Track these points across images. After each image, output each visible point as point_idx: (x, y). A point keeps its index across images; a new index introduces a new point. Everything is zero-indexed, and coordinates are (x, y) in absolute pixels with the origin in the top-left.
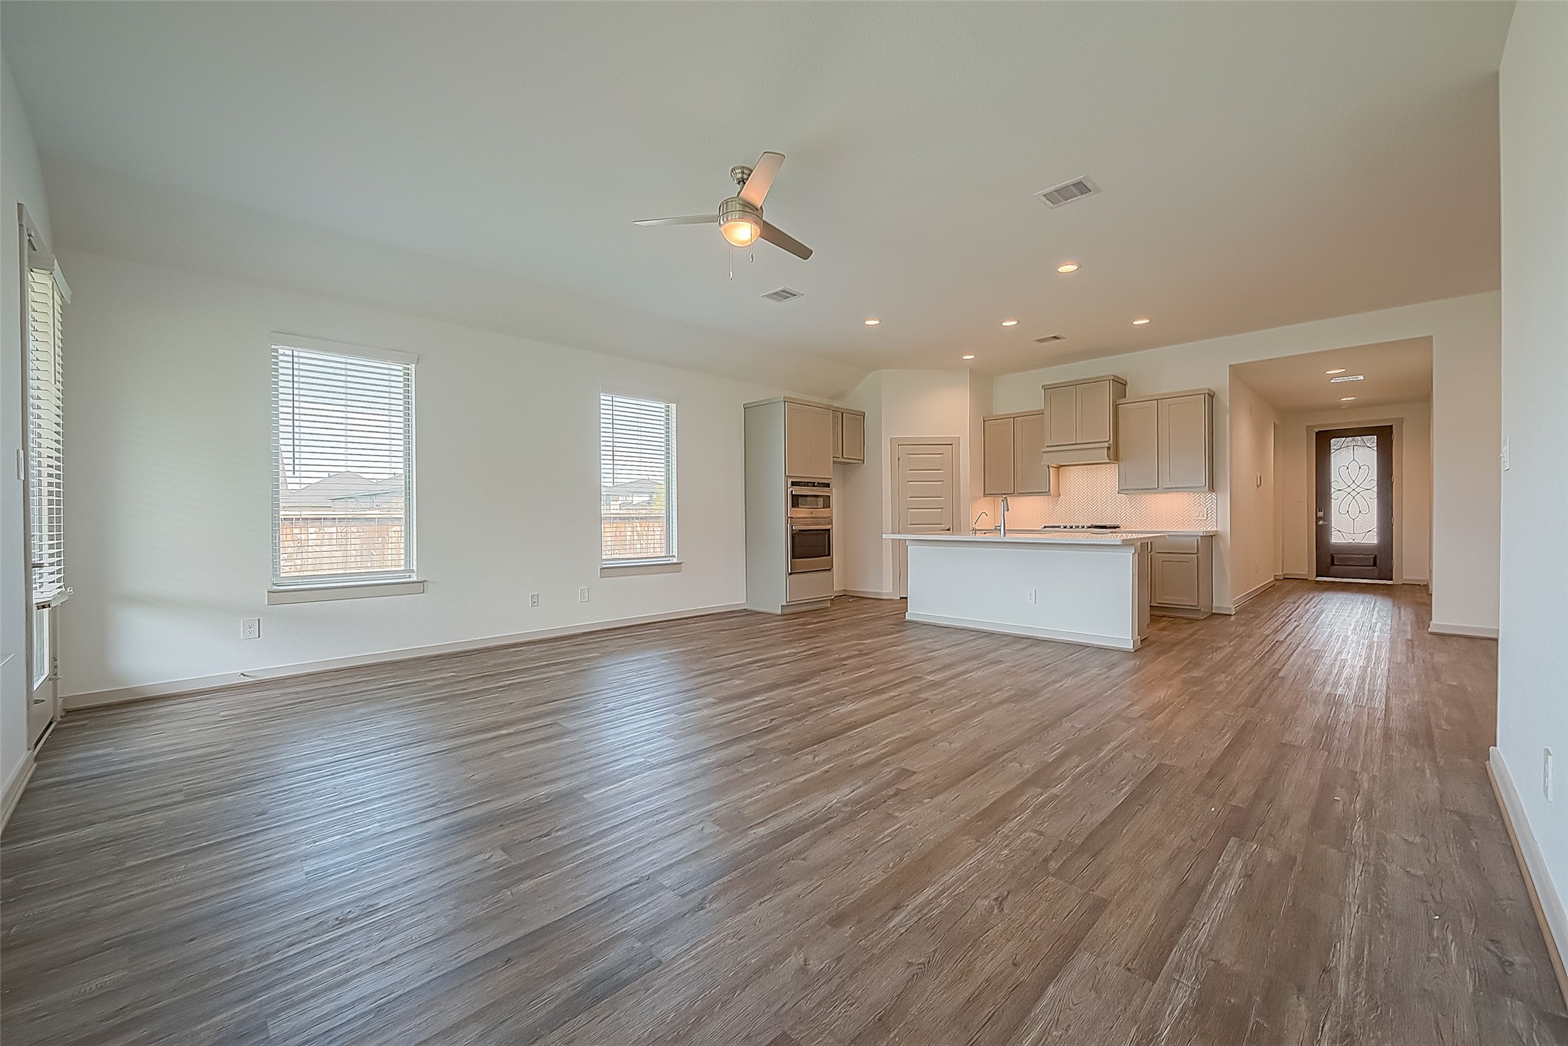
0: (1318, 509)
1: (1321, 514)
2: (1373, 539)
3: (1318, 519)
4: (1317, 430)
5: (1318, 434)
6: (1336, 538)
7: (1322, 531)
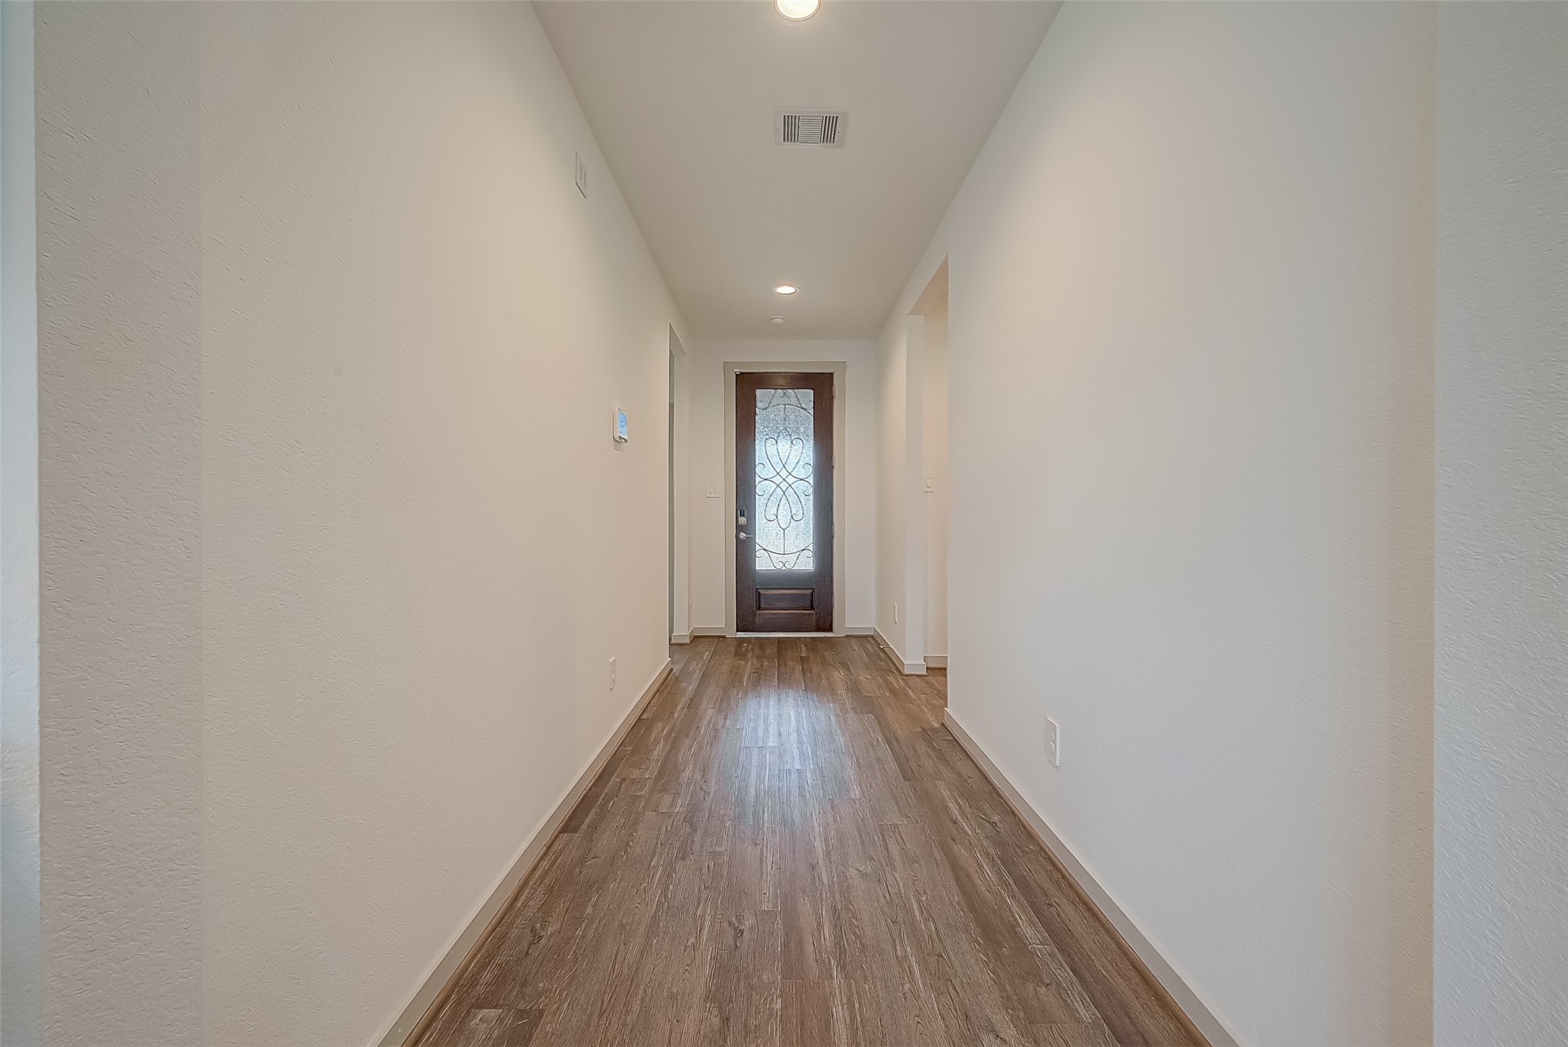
0: (740, 512)
1: (743, 520)
2: (806, 564)
3: (739, 528)
4: (738, 371)
5: (740, 377)
6: (763, 563)
7: (744, 549)
